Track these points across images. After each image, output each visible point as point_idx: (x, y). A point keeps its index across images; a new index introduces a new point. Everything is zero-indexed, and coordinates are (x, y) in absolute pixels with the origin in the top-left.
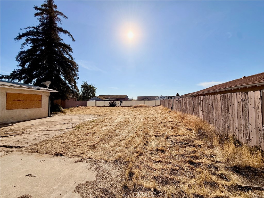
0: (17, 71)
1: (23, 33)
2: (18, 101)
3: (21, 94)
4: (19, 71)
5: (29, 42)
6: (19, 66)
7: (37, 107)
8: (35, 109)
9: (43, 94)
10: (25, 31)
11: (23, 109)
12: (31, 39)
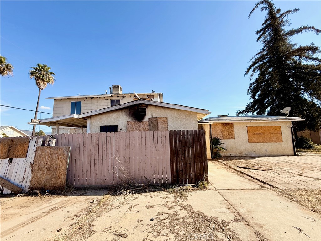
0: (250, 104)
1: (250, 65)
2: (257, 134)
3: (259, 127)
4: (252, 104)
5: (256, 71)
6: (251, 98)
7: (277, 141)
8: (275, 143)
9: (282, 125)
10: (251, 63)
11: (263, 143)
12: (257, 67)
